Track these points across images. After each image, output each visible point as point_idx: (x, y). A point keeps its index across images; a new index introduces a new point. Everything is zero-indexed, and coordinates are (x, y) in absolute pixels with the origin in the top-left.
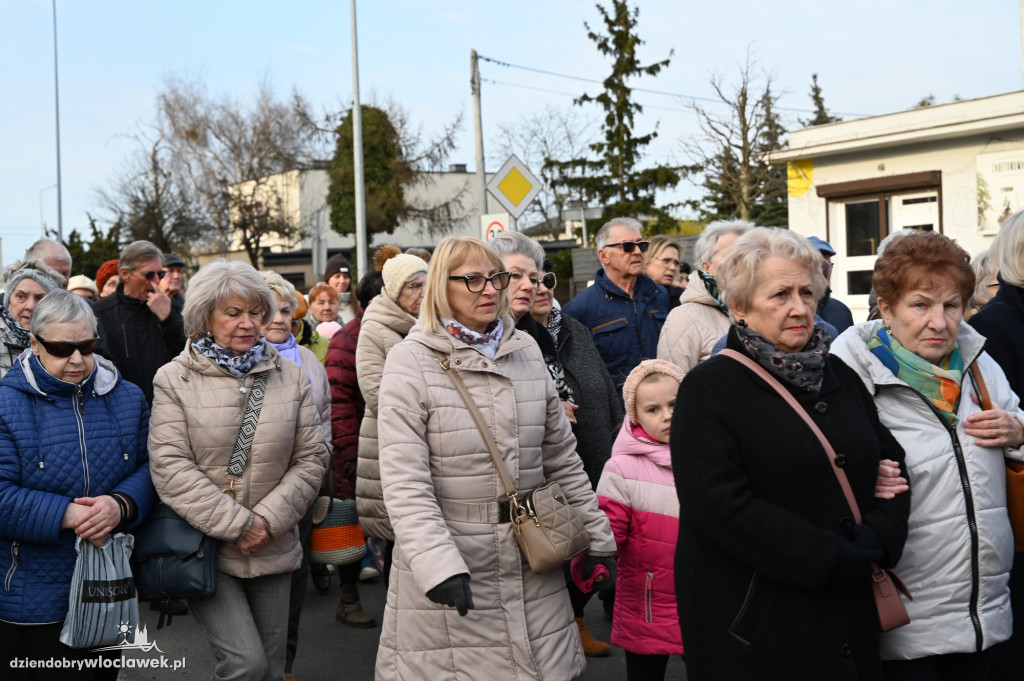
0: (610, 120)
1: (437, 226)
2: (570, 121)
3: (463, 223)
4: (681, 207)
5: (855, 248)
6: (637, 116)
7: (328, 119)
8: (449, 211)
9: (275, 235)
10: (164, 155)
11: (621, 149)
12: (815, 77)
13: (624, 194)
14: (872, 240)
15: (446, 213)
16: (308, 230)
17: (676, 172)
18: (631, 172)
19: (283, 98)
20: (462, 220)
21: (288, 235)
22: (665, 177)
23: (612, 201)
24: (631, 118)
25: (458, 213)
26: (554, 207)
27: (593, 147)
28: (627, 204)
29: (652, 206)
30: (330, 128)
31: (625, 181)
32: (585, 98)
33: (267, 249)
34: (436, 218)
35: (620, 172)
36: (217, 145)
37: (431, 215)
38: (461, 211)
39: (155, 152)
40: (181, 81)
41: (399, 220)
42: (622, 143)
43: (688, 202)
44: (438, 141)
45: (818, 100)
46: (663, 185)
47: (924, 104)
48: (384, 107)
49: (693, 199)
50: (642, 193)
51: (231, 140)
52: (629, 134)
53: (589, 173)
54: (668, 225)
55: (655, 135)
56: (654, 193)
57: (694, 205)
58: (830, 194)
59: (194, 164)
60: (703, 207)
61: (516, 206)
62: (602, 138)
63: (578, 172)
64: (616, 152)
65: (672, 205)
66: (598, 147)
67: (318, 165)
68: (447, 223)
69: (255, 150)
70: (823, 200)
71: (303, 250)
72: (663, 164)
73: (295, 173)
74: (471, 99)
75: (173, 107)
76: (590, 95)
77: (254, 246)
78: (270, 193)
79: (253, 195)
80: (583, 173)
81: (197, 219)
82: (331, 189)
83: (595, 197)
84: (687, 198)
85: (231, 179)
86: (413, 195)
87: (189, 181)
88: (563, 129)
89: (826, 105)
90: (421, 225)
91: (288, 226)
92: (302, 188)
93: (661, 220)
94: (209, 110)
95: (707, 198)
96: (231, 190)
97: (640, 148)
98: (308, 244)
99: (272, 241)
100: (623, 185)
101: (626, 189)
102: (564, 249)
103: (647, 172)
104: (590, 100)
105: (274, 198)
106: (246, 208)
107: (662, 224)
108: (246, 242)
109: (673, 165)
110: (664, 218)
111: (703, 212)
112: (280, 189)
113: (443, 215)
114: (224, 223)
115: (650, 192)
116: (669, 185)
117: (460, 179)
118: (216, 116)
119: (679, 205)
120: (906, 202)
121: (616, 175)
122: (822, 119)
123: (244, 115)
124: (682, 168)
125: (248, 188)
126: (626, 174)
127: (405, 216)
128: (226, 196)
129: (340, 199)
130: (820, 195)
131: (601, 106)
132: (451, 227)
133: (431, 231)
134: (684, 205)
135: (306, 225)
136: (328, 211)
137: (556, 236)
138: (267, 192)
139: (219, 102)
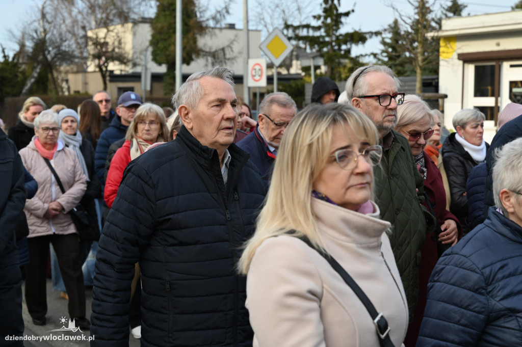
1: (217, 62)
3: (234, 61)
4: (367, 57)
5: (480, 91)
8: (224, 54)
9: (117, 63)
10: (49, 9)
11: (332, 19)
13: (332, 47)
14: (489, 88)
15: (222, 54)
16: (138, 61)
17: (365, 35)
18: (338, 34)
20: (233, 59)
21: (125, 64)
22: (358, 37)
23: (325, 49)
25: (230, 54)
27: (314, 17)
28: (334, 53)
29: (350, 55)
31: (334, 38)
33: (112, 72)
34: (216, 57)
35: (331, 33)
36: (81, 5)
37: (214, 55)
38: (231, 53)
39: (44, 8)
41: (194, 56)
42: (332, 15)
43: (372, 54)
44: (219, 9)
46: (357, 42)
49: (375, 52)
50: (344, 47)
52: (337, 10)
53: (311, 33)
55: (353, 11)
56: (351, 47)
57: (375, 55)
58: (466, 59)
59: (66, 15)
60: (380, 57)
61: (277, 58)
63: (304, 33)
64: (329, 21)
65: (362, 55)
66: (317, 17)
67: (144, 21)
68: (223, 60)
70: (461, 62)
71: (133, 73)
72: (357, 30)
73: (130, 25)
77: (104, 69)
78: (116, 37)
79: (105, 38)
80: (308, 32)
81: (69, 51)
82: (153, 36)
83: (314, 48)
85: (88, 26)
86: (203, 42)
87: (63, 27)
88: (295, 4)
90: (207, 61)
91: (125, 58)
92: (134, 34)
95: (383, 51)
96: (90, 34)
97: (343, 19)
98: (138, 69)
99: (115, 67)
100: (332, 41)
101: (334, 44)
102: (294, 79)
103: (347, 35)
105: (118, 39)
108: (99, 66)
110: (356, 62)
111: (379, 60)
112: (120, 34)
114: (85, 54)
115: (349, 46)
116: (360, 42)
117: (230, 34)
119: (366, 55)
120: (511, 66)
121: (328, 35)
124: (368, 33)
125: (102, 33)
126: (335, 35)
127: (198, 55)
128: (86, 37)
129: (158, 43)
130: (459, 59)
132: (225, 63)
133: (213, 63)
134: (369, 56)
135: (137, 58)
136: (150, 49)
137: (288, 70)
138: (113, 37)
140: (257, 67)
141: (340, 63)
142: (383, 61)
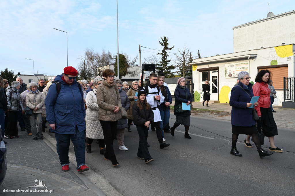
0: (163, 57)
2: (156, 57)
6: (168, 57)
7: (114, 56)
10: (86, 62)
11: (165, 63)
12: (199, 51)
13: (165, 70)
14: (206, 78)
17: (174, 67)
18: (166, 67)
19: (107, 53)
22: (172, 67)
24: (167, 57)
27: (160, 62)
28: (166, 72)
29: (170, 72)
30: (114, 58)
32: (159, 54)
36: (95, 61)
37: (132, 73)
39: (84, 62)
40: (89, 50)
42: (165, 61)
43: (176, 72)
44: (133, 60)
45: (199, 55)
46: (172, 69)
47: (217, 55)
48: (124, 54)
50: (168, 70)
51: (98, 60)
52: (166, 60)
53: (159, 67)
55: (171, 60)
56: (170, 70)
57: (177, 72)
58: (200, 70)
59: (91, 64)
60: (179, 73)
62: (162, 61)
63: (157, 66)
64: (164, 63)
65: (173, 72)
66: (161, 62)
67: (112, 64)
68: (134, 75)
69: (102, 62)
70: (198, 72)
72: (172, 65)
73: (109, 66)
74: (139, 53)
75: (88, 54)
76: (160, 53)
81: (91, 73)
82: (114, 68)
85: (98, 67)
86: (129, 70)
87: (90, 67)
88: (155, 59)
89: (200, 56)
90: (130, 75)
94: (94, 54)
97: (168, 63)
100: (165, 69)
103: (169, 66)
104: (160, 54)
106: (100, 72)
109: (174, 65)
110: (172, 75)
111: (179, 74)
113: (134, 73)
114: (96, 74)
117: (137, 67)
118: (95, 56)
120: (212, 72)
121: (164, 67)
122: (200, 57)
123: (100, 56)
125: (100, 68)
127: (127, 73)
128: (97, 69)
129: (116, 70)
131: (161, 55)
133: (132, 76)
138: (103, 69)
139: (96, 53)
141: (167, 75)
142: (180, 74)
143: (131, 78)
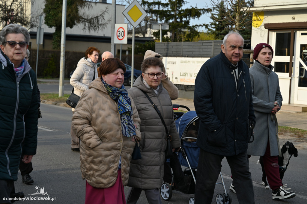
1: (92, 26)
3: (104, 26)
4: (201, 27)
8: (98, 20)
9: (19, 23)
13: (176, 19)
14: (286, 49)
15: (96, 21)
16: (35, 23)
17: (200, 11)
18: (180, 10)
20: (104, 24)
21: (25, 25)
22: (195, 13)
23: (171, 21)
25: (102, 21)
26: (143, 22)
28: (177, 24)
29: (188, 25)
31: (177, 13)
34: (92, 23)
35: (175, 9)
37: (90, 21)
38: (103, 21)
41: (76, 22)
43: (204, 25)
46: (194, 16)
49: (206, 24)
50: (184, 19)
54: (195, 34)
56: (189, 20)
57: (206, 26)
58: (270, 28)
60: (210, 28)
61: (135, 22)
63: (156, 8)
65: (197, 25)
68: (97, 25)
70: (267, 30)
72: (194, 7)
78: (19, 6)
79: (11, 6)
80: (159, 8)
82: (46, 6)
83: (163, 19)
84: (204, 23)
86: (83, 11)
90: (85, 25)
91: (25, 20)
92: (33, 4)
93: (191, 31)
95: (212, 24)
98: (35, 30)
100: (176, 15)
101: (177, 17)
102: (148, 41)
103: (187, 10)
105: (21, 8)
107: (191, 33)
110: (193, 31)
111: (209, 30)
112: (22, 4)
115: (188, 19)
116: (196, 16)
117: (103, 7)
119: (200, 25)
120: (302, 34)
121: (173, 10)
124: (202, 10)
126: (178, 10)
127: (79, 21)
129: (49, 11)
130: (266, 28)
132: (99, 27)
133: (89, 28)
134: (202, 26)
135: (34, 21)
136: (44, 15)
137: (144, 35)
138: (17, 5)
140: (121, 30)
141: (180, 31)
142: (212, 31)
143: (87, 33)
